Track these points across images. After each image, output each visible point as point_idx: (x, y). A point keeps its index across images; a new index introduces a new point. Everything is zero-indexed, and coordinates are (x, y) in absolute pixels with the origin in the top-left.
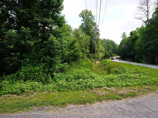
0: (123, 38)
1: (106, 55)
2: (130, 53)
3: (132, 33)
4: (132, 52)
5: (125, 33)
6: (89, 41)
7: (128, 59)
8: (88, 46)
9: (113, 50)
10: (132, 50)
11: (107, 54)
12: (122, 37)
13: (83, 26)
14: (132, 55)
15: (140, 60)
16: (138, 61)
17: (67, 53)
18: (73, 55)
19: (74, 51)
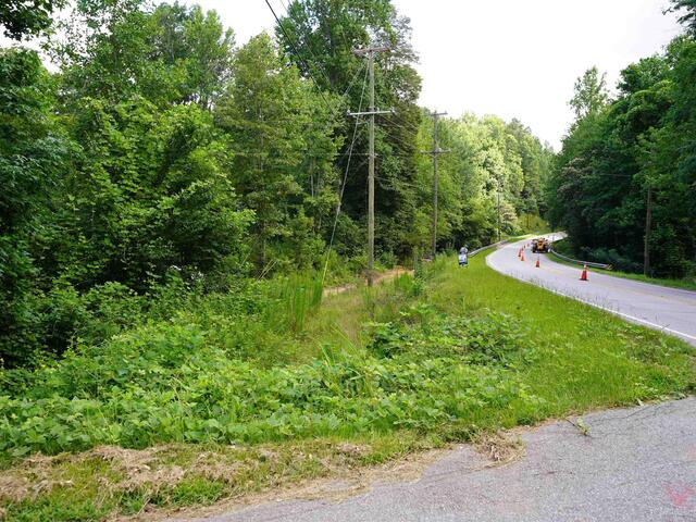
0: (584, 111)
1: (465, 223)
2: (613, 212)
3: (632, 79)
4: (630, 204)
5: (599, 77)
6: (337, 132)
7: (599, 253)
8: (327, 166)
9: (524, 194)
10: (625, 190)
11: (473, 217)
12: (575, 103)
13: (299, 21)
14: (629, 227)
15: (674, 256)
16: (666, 268)
17: (132, 215)
18: (170, 230)
19: (180, 204)
